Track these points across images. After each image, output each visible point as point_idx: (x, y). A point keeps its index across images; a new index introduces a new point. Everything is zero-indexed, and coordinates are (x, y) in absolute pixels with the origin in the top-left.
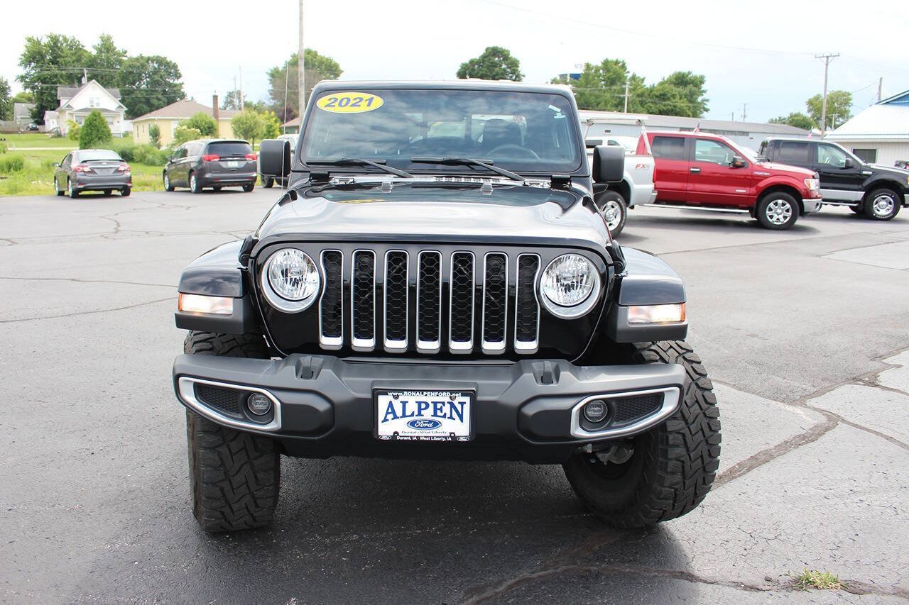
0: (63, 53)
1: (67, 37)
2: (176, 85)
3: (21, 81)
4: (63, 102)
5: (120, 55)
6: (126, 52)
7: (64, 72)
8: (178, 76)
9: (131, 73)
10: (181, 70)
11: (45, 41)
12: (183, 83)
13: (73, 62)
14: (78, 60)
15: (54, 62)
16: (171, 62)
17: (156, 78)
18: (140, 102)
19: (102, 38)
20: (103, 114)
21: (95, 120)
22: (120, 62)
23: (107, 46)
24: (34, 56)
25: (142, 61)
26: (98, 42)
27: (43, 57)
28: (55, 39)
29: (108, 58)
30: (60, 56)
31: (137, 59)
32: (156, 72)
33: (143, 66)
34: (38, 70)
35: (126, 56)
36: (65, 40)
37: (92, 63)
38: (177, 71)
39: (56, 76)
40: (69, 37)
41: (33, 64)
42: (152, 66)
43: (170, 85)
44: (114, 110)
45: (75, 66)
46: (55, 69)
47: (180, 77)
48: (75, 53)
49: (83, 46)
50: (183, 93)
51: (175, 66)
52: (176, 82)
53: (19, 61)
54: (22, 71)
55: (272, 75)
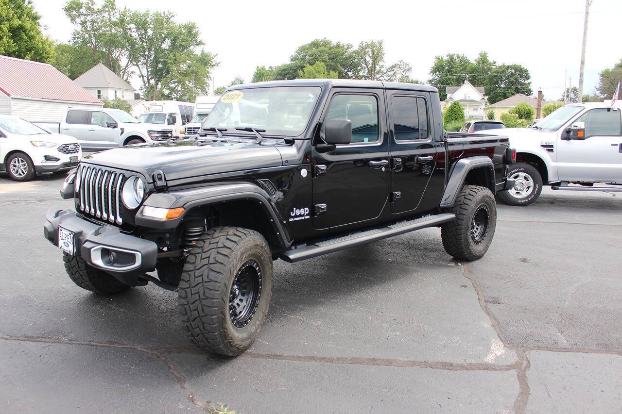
0: (455, 64)
1: (460, 55)
2: (525, 84)
3: (430, 83)
4: (448, 96)
5: (491, 65)
6: (495, 63)
7: (454, 77)
8: (528, 78)
9: (495, 76)
10: (530, 73)
11: (446, 58)
12: (530, 83)
13: (461, 71)
14: (465, 69)
15: (449, 71)
16: (523, 68)
17: (512, 79)
18: (500, 96)
19: (480, 55)
20: (460, 104)
21: (455, 107)
22: (490, 69)
23: (483, 60)
24: (438, 68)
25: (504, 68)
26: (477, 57)
27: (443, 68)
28: (451, 57)
29: (483, 67)
30: (453, 67)
31: (500, 67)
32: (512, 75)
33: (503, 71)
34: (440, 76)
35: (495, 66)
36: (458, 57)
37: (474, 70)
38: (527, 74)
39: (450, 79)
40: (461, 54)
41: (437, 73)
42: (510, 71)
43: (522, 84)
44: (479, 101)
45: (462, 73)
46: (449, 75)
47: (529, 78)
48: (463, 65)
49: (468, 60)
50: (530, 89)
51: (526, 71)
52: (526, 82)
53: (429, 71)
54: (431, 77)
55: (603, 75)
